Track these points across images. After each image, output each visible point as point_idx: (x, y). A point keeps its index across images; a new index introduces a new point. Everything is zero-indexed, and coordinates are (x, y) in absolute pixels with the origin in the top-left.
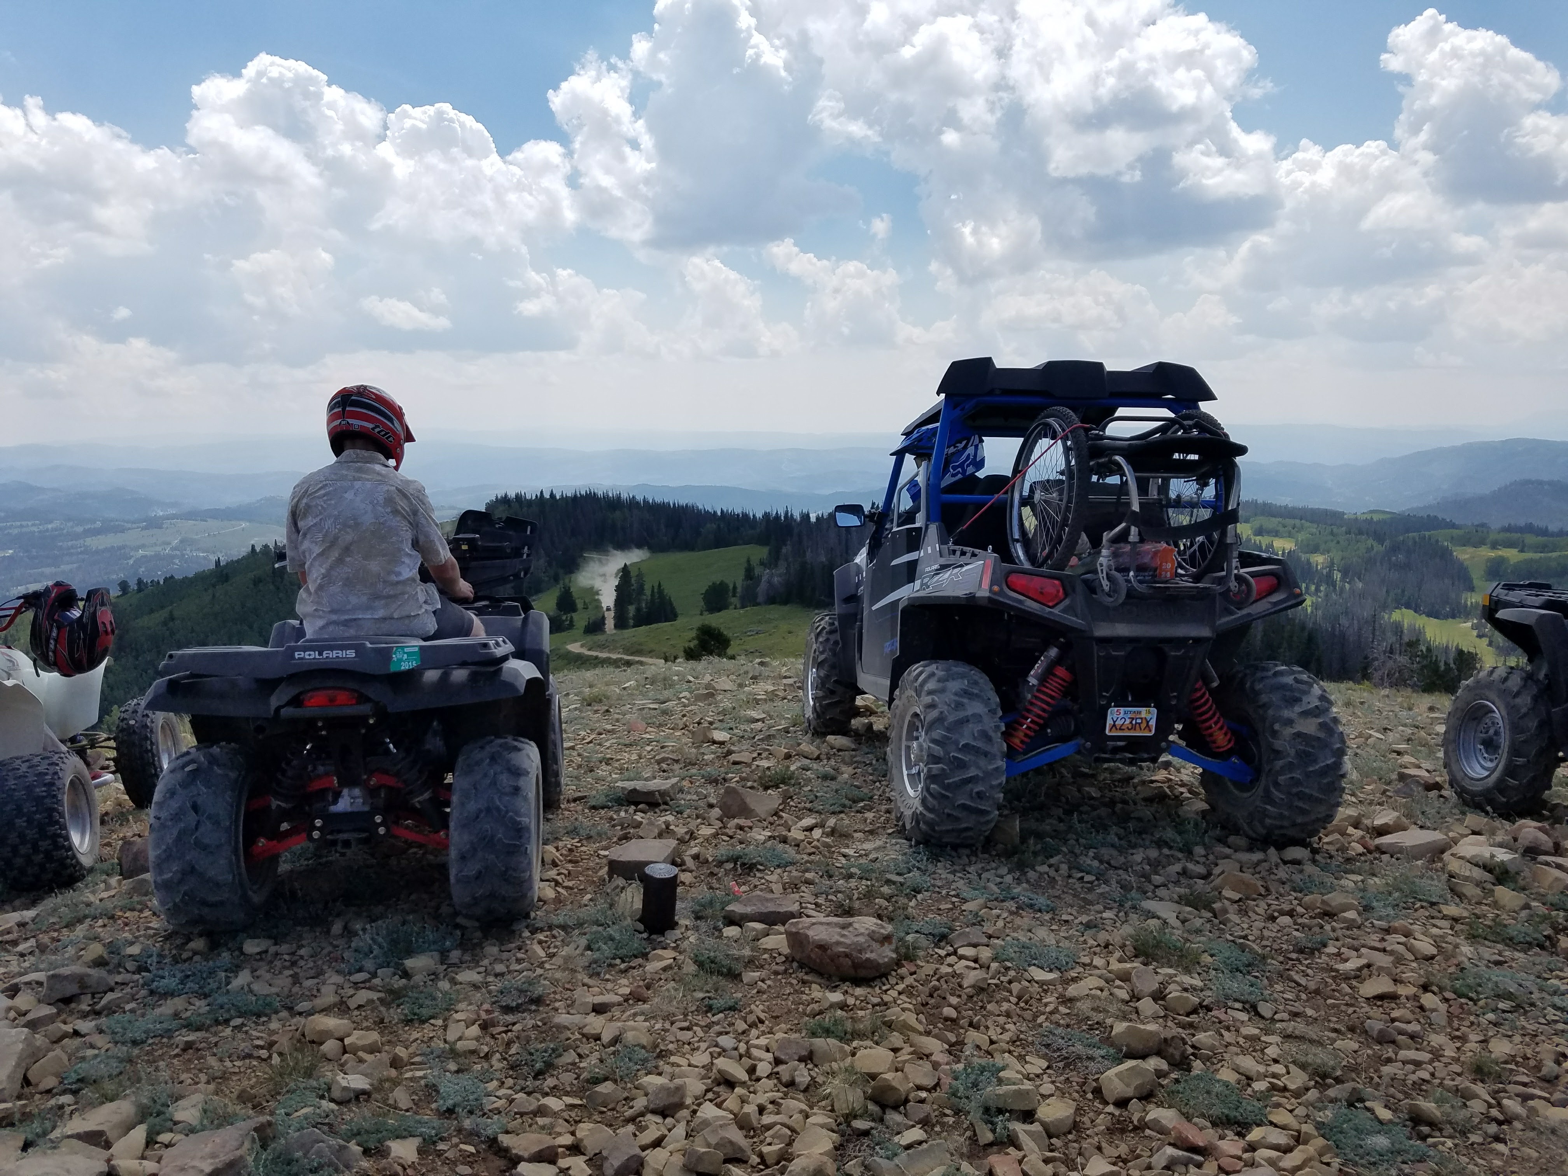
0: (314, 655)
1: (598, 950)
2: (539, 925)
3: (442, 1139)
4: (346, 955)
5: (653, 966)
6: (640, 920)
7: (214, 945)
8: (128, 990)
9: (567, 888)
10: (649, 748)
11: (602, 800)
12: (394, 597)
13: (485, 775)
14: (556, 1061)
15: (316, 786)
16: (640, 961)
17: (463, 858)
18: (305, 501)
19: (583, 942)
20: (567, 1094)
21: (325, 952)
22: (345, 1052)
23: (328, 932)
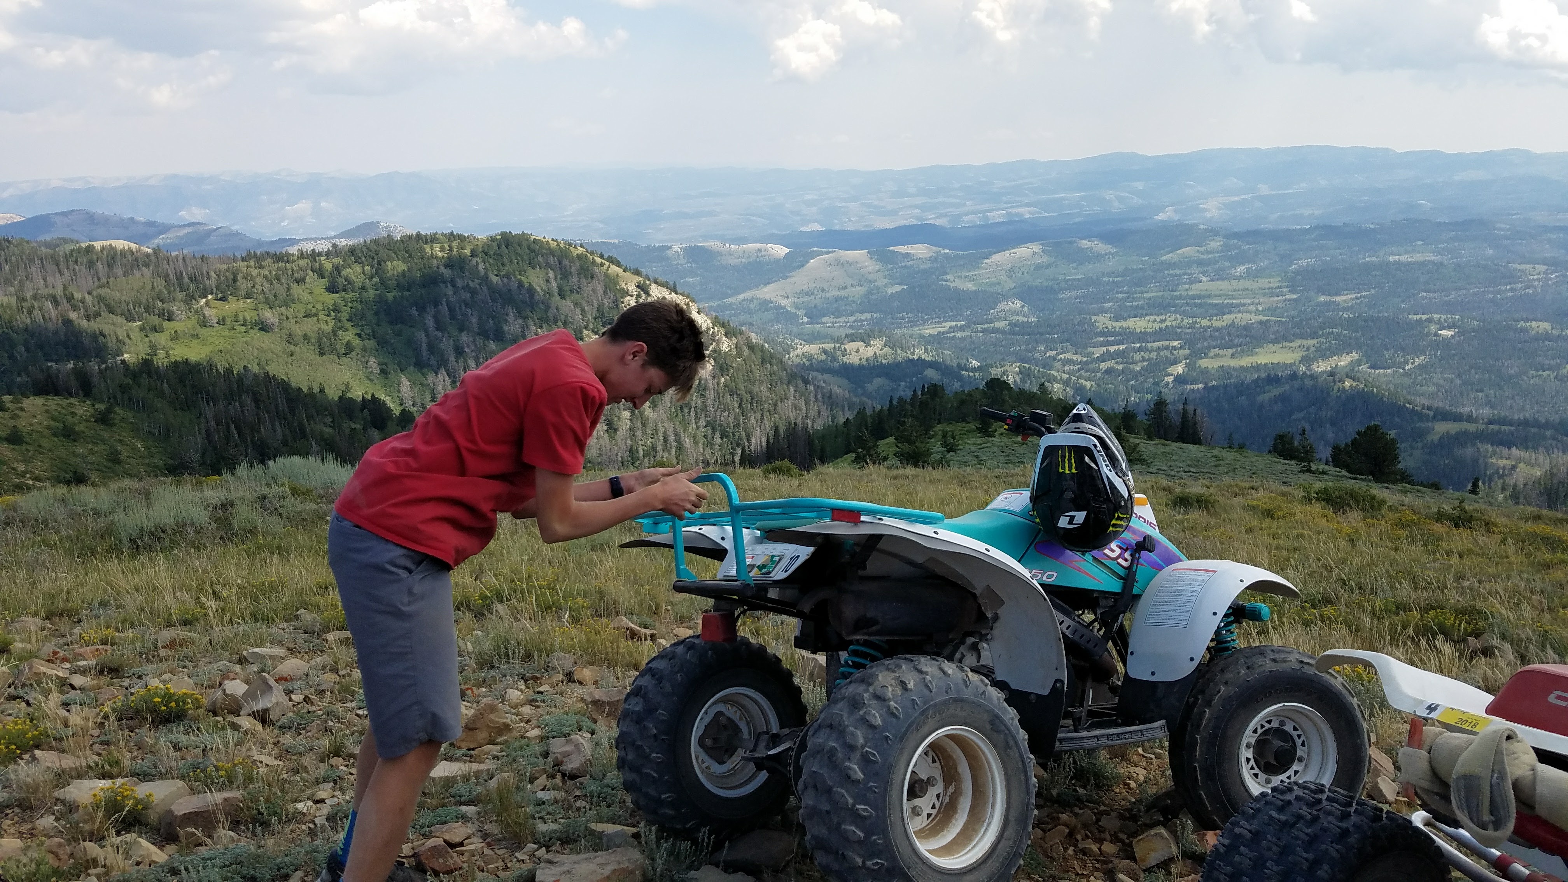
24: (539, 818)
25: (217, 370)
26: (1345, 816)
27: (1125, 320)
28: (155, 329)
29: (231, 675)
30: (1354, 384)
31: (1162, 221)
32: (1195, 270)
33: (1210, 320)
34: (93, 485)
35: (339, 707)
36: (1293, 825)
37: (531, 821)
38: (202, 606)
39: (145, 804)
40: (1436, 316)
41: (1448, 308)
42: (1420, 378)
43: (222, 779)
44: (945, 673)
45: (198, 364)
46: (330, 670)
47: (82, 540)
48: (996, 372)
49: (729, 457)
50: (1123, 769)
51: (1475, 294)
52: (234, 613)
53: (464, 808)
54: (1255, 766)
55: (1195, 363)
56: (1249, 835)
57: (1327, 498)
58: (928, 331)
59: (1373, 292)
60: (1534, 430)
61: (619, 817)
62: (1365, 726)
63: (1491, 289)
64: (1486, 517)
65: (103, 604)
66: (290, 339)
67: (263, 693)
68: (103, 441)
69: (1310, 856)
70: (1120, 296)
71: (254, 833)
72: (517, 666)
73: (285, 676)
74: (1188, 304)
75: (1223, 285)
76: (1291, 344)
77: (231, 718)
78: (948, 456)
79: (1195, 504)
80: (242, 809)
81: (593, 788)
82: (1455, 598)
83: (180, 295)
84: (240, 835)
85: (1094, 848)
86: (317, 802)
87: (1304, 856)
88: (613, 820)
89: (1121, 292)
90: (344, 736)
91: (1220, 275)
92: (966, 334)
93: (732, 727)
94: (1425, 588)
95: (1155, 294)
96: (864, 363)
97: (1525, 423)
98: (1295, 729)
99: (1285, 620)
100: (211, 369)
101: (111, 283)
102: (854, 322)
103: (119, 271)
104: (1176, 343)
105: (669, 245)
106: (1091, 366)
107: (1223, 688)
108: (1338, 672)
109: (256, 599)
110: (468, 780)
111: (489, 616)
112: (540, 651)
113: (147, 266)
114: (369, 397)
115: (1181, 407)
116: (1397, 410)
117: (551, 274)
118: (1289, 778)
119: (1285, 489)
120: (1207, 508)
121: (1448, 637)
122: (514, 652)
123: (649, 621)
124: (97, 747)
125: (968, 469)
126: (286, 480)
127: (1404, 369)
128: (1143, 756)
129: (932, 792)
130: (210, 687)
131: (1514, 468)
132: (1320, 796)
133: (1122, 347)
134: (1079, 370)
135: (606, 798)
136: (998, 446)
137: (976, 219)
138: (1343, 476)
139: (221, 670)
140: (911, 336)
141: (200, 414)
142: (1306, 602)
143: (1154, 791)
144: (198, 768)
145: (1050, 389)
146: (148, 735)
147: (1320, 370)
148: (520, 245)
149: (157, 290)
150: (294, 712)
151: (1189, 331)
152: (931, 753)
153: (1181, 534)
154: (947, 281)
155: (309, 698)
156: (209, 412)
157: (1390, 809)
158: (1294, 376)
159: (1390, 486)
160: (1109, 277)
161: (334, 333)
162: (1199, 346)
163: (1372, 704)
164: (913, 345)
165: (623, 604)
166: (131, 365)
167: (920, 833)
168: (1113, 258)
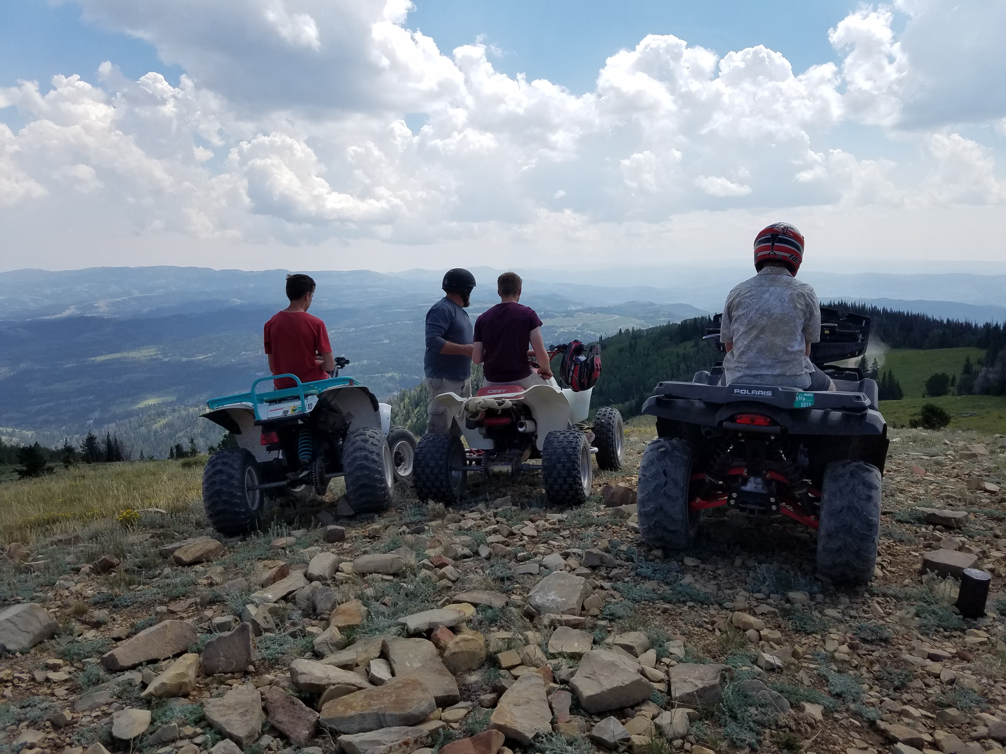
0: (746, 392)
1: (925, 618)
2: (876, 591)
3: (837, 711)
4: (748, 580)
5: (970, 639)
6: (956, 605)
7: (666, 556)
8: (623, 570)
9: (890, 572)
10: (932, 487)
11: (907, 517)
12: (787, 362)
13: (847, 485)
14: (909, 684)
15: (733, 472)
16: (959, 633)
17: (829, 536)
18: (738, 299)
19: (913, 610)
20: (921, 708)
21: (733, 575)
22: (760, 639)
23: (732, 563)
27: (51, 385)
33: (113, 380)
59: (214, 353)
74: (95, 370)
104: (91, 397)
115: (106, 438)
133: (51, 404)
151: (100, 388)
162: (108, 397)
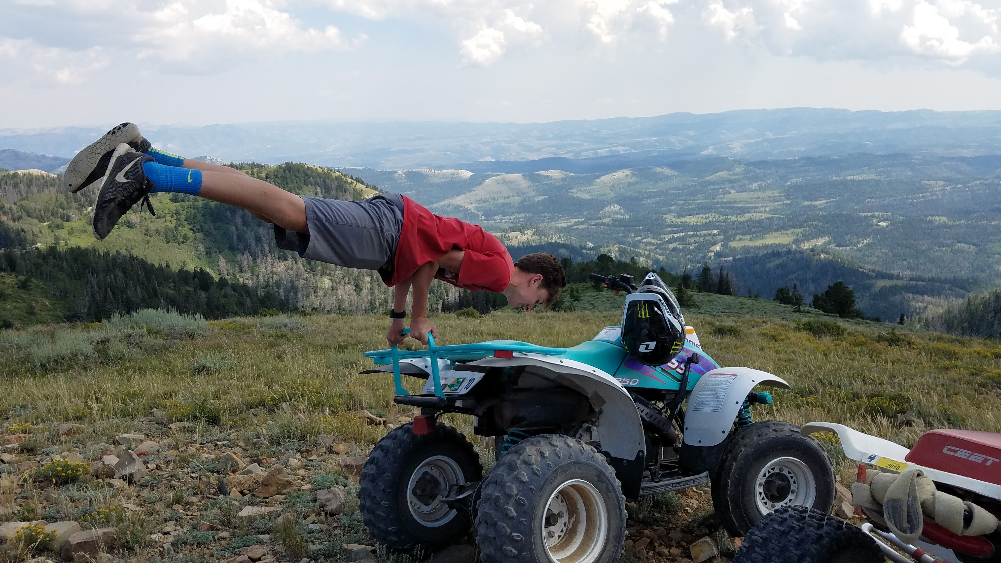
24: (311, 541)
25: (99, 253)
26: (820, 527)
27: (684, 217)
28: (58, 227)
29: (108, 452)
30: (827, 256)
31: (706, 155)
32: (727, 186)
33: (736, 217)
34: (17, 329)
35: (179, 472)
36: (788, 533)
37: (305, 544)
38: (89, 407)
39: (51, 537)
40: (877, 214)
41: (885, 208)
42: (867, 252)
43: (102, 520)
44: (568, 445)
45: (86, 250)
46: (173, 448)
47: (9, 366)
48: (604, 250)
49: (434, 306)
50: (683, 501)
51: (900, 200)
52: (110, 412)
53: (261, 536)
54: (765, 497)
55: (727, 244)
56: (761, 540)
57: (810, 328)
58: (561, 225)
59: (837, 198)
60: (938, 284)
61: (363, 540)
62: (832, 469)
63: (910, 196)
64: (908, 339)
65: (23, 407)
66: (147, 233)
67: (129, 464)
68: (23, 300)
69: (799, 552)
70: (681, 202)
71: (123, 555)
72: (296, 443)
73: (144, 452)
74: (722, 207)
75: (745, 195)
76: (786, 232)
77: (108, 480)
78: (574, 304)
79: (728, 333)
80: (115, 539)
81: (345, 521)
82: (888, 389)
83: (75, 205)
84: (114, 557)
85: (666, 551)
86: (165, 534)
87: (795, 552)
88: (358, 542)
89: (681, 200)
90: (182, 491)
91: (742, 189)
92: (585, 226)
93: (434, 482)
94: (870, 384)
95: (703, 201)
96: (521, 245)
97: (932, 280)
98: (789, 473)
99: (784, 405)
100: (95, 253)
101: (29, 198)
102: (514, 219)
103: (35, 190)
104: (715, 232)
105: (395, 170)
106: (663, 246)
107: (743, 449)
108: (817, 437)
109: (125, 402)
110: (264, 518)
111: (277, 411)
112: (311, 433)
113: (53, 186)
114: (198, 270)
115: (719, 271)
116: (854, 272)
117: (319, 189)
118: (786, 503)
119: (784, 322)
120: (735, 335)
121: (885, 413)
122: (294, 434)
123: (382, 412)
124: (19, 501)
125: (587, 312)
126: (144, 325)
127: (857, 247)
128: (697, 492)
129: (561, 522)
130: (94, 460)
131: (926, 308)
132: (804, 515)
133: (682, 234)
134: (656, 249)
135: (354, 528)
136: (606, 297)
137: (590, 154)
138: (820, 314)
139: (101, 449)
140: (550, 228)
141: (88, 282)
142: (797, 393)
143: (703, 514)
144: (86, 513)
145: (638, 260)
146: (53, 492)
147: (805, 248)
148: (298, 170)
149: (60, 202)
150: (149, 475)
151: (724, 224)
152: (560, 497)
153: (719, 352)
154: (573, 193)
155: (159, 466)
156: (94, 281)
157: (849, 522)
158: (789, 252)
159: (850, 320)
160: (674, 190)
161: (176, 228)
162: (730, 233)
163: (838, 457)
164: (552, 234)
165: (366, 402)
166: (42, 251)
167: (553, 549)
168: (676, 178)
